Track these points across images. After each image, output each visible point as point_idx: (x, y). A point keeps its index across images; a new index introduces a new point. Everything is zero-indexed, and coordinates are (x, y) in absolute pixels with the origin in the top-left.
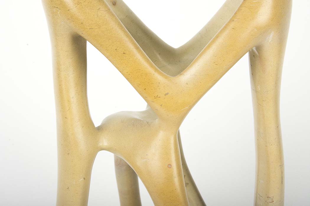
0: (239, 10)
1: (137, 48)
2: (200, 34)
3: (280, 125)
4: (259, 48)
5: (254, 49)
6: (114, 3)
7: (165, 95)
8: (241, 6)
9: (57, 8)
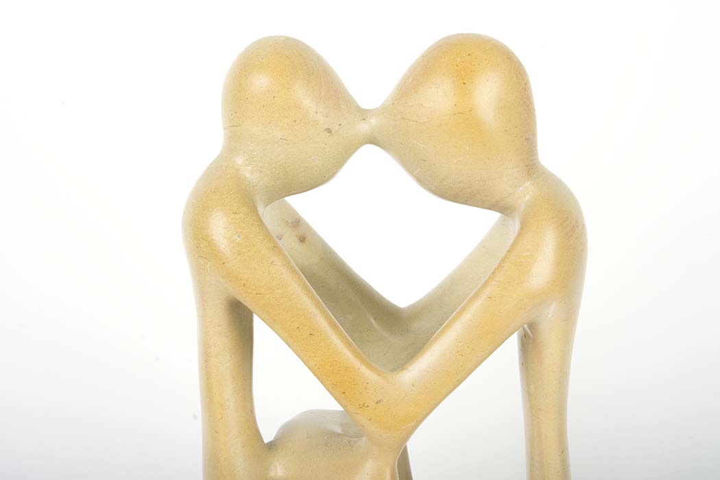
0: (499, 266)
1: (333, 326)
2: (441, 287)
3: (567, 449)
4: (532, 326)
5: (526, 326)
6: (301, 238)
7: (377, 403)
8: (503, 260)
9: (206, 258)
